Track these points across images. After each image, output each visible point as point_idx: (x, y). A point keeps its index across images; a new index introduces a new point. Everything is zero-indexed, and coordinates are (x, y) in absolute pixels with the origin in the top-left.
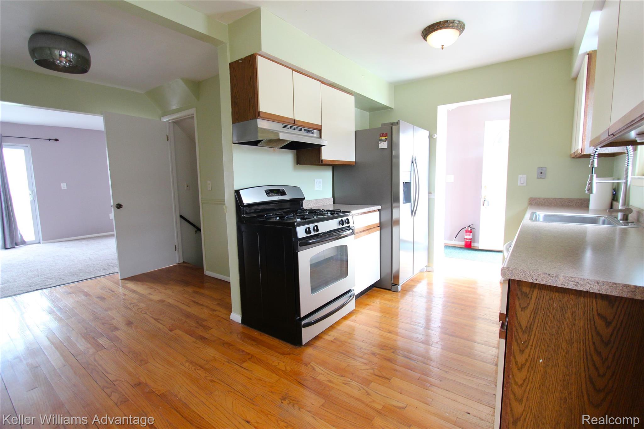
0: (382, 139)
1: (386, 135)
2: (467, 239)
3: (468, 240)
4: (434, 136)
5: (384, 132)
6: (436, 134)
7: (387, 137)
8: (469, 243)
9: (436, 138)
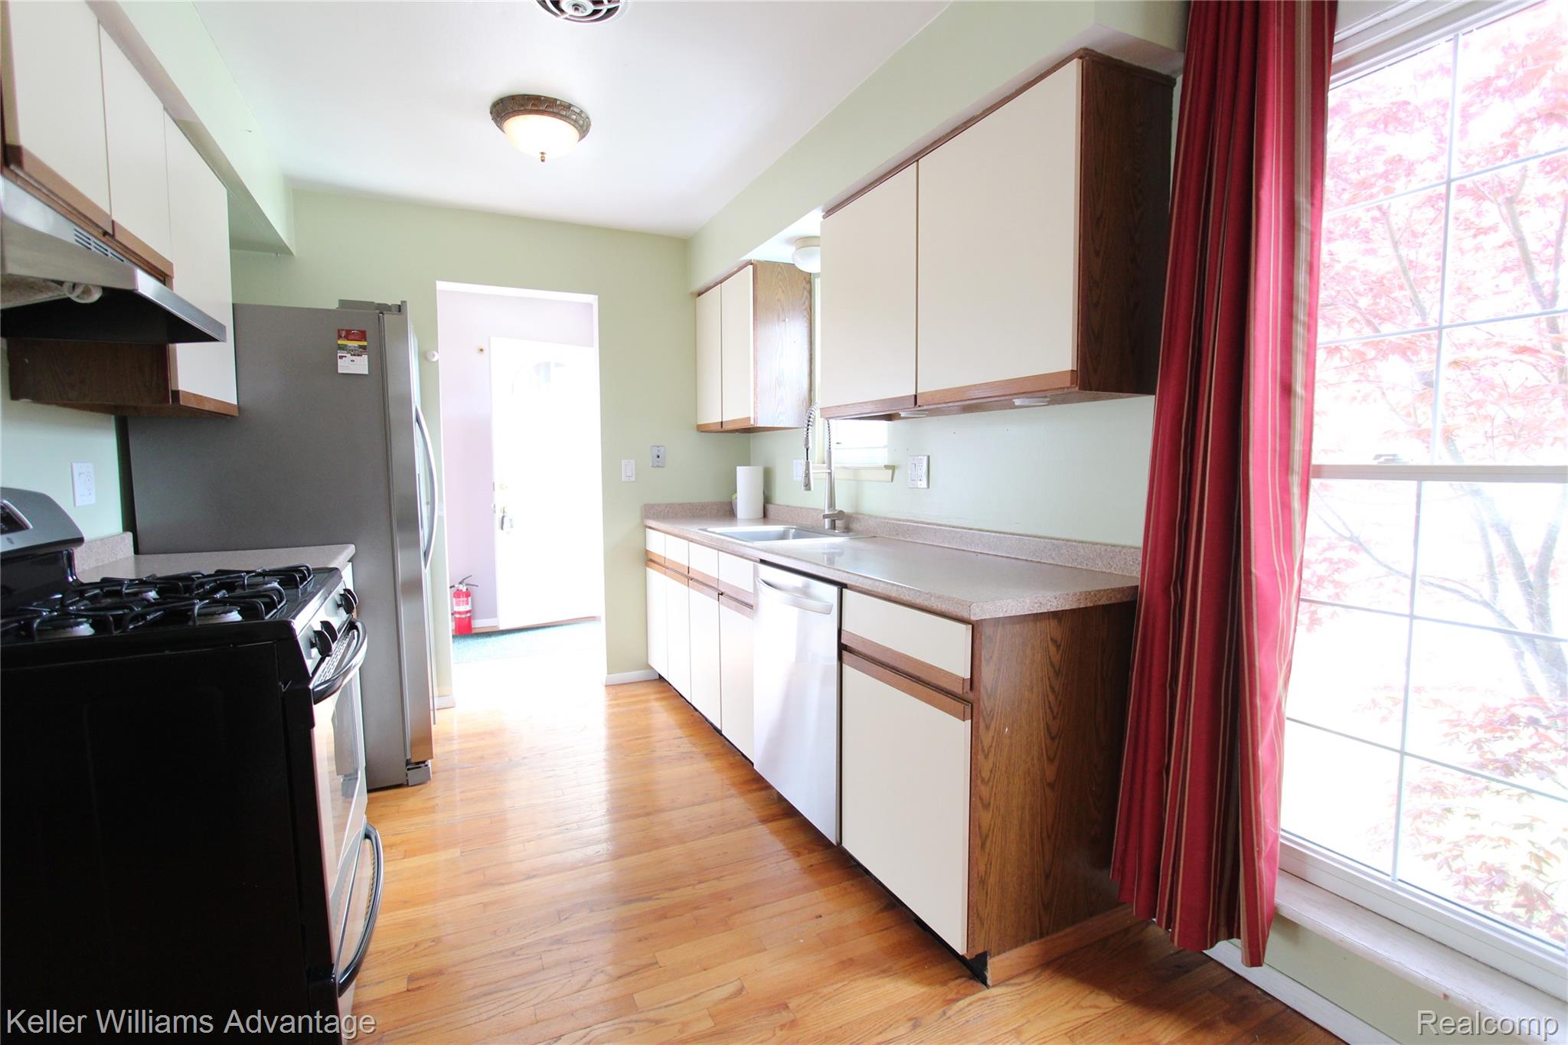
0: (346, 345)
1: (362, 335)
2: (459, 613)
3: (463, 616)
4: (434, 356)
5: (356, 327)
6: (438, 352)
7: (365, 343)
8: (467, 622)
9: (438, 361)
